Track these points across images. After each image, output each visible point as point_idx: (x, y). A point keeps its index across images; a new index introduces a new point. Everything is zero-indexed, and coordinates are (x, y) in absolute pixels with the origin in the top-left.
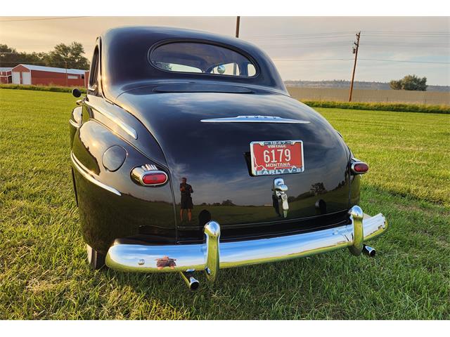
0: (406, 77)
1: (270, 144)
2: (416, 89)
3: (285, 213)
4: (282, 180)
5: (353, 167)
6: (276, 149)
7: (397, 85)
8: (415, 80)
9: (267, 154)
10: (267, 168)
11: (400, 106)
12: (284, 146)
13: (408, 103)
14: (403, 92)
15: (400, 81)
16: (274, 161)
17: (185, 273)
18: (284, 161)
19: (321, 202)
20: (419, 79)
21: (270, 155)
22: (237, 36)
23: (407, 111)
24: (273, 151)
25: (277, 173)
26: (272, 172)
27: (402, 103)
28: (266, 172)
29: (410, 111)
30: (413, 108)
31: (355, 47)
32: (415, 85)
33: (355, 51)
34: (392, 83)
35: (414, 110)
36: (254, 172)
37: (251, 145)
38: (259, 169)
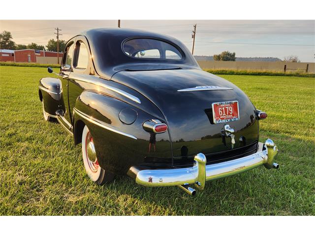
0: (223, 53)
1: (222, 104)
2: (229, 60)
3: (233, 146)
4: (228, 126)
5: (259, 115)
6: (225, 107)
7: (218, 58)
8: (229, 54)
9: (220, 110)
10: (221, 119)
11: (223, 71)
12: (229, 105)
13: (228, 69)
14: (221, 62)
15: (220, 55)
16: (224, 114)
17: (183, 186)
18: (229, 114)
19: (243, 138)
20: (231, 54)
21: (222, 110)
22: (119, 26)
23: (227, 74)
24: (224, 108)
25: (226, 121)
26: (224, 121)
27: (224, 69)
28: (221, 121)
29: (229, 74)
30: (231, 72)
31: (193, 34)
32: (228, 57)
33: (193, 37)
34: (214, 56)
35: (232, 73)
36: (215, 121)
37: (213, 105)
38: (217, 120)
